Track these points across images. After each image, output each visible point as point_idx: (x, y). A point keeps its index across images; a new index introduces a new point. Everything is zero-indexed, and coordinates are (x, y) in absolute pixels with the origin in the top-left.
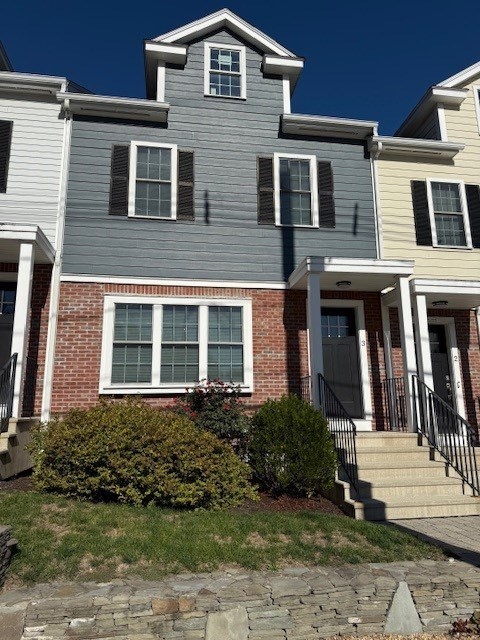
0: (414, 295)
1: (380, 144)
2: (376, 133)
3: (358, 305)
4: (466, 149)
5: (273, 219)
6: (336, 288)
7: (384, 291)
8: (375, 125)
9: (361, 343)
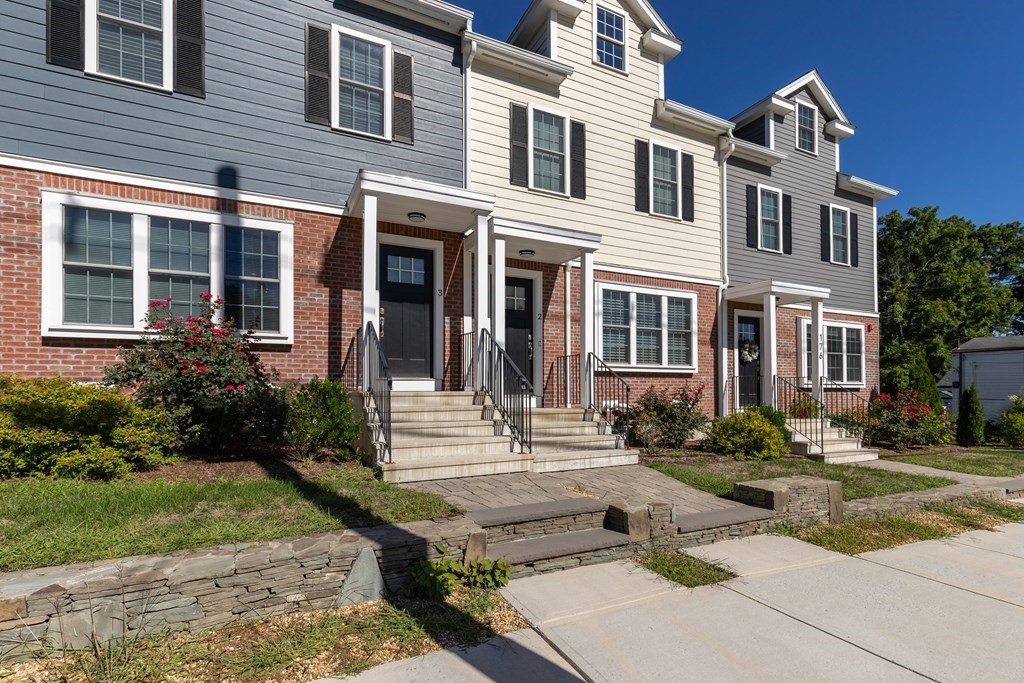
0: (493, 238)
1: (474, 44)
2: (469, 28)
3: (438, 247)
4: (575, 76)
5: (329, 118)
6: (406, 221)
7: (467, 234)
8: (469, 15)
9: (437, 292)
